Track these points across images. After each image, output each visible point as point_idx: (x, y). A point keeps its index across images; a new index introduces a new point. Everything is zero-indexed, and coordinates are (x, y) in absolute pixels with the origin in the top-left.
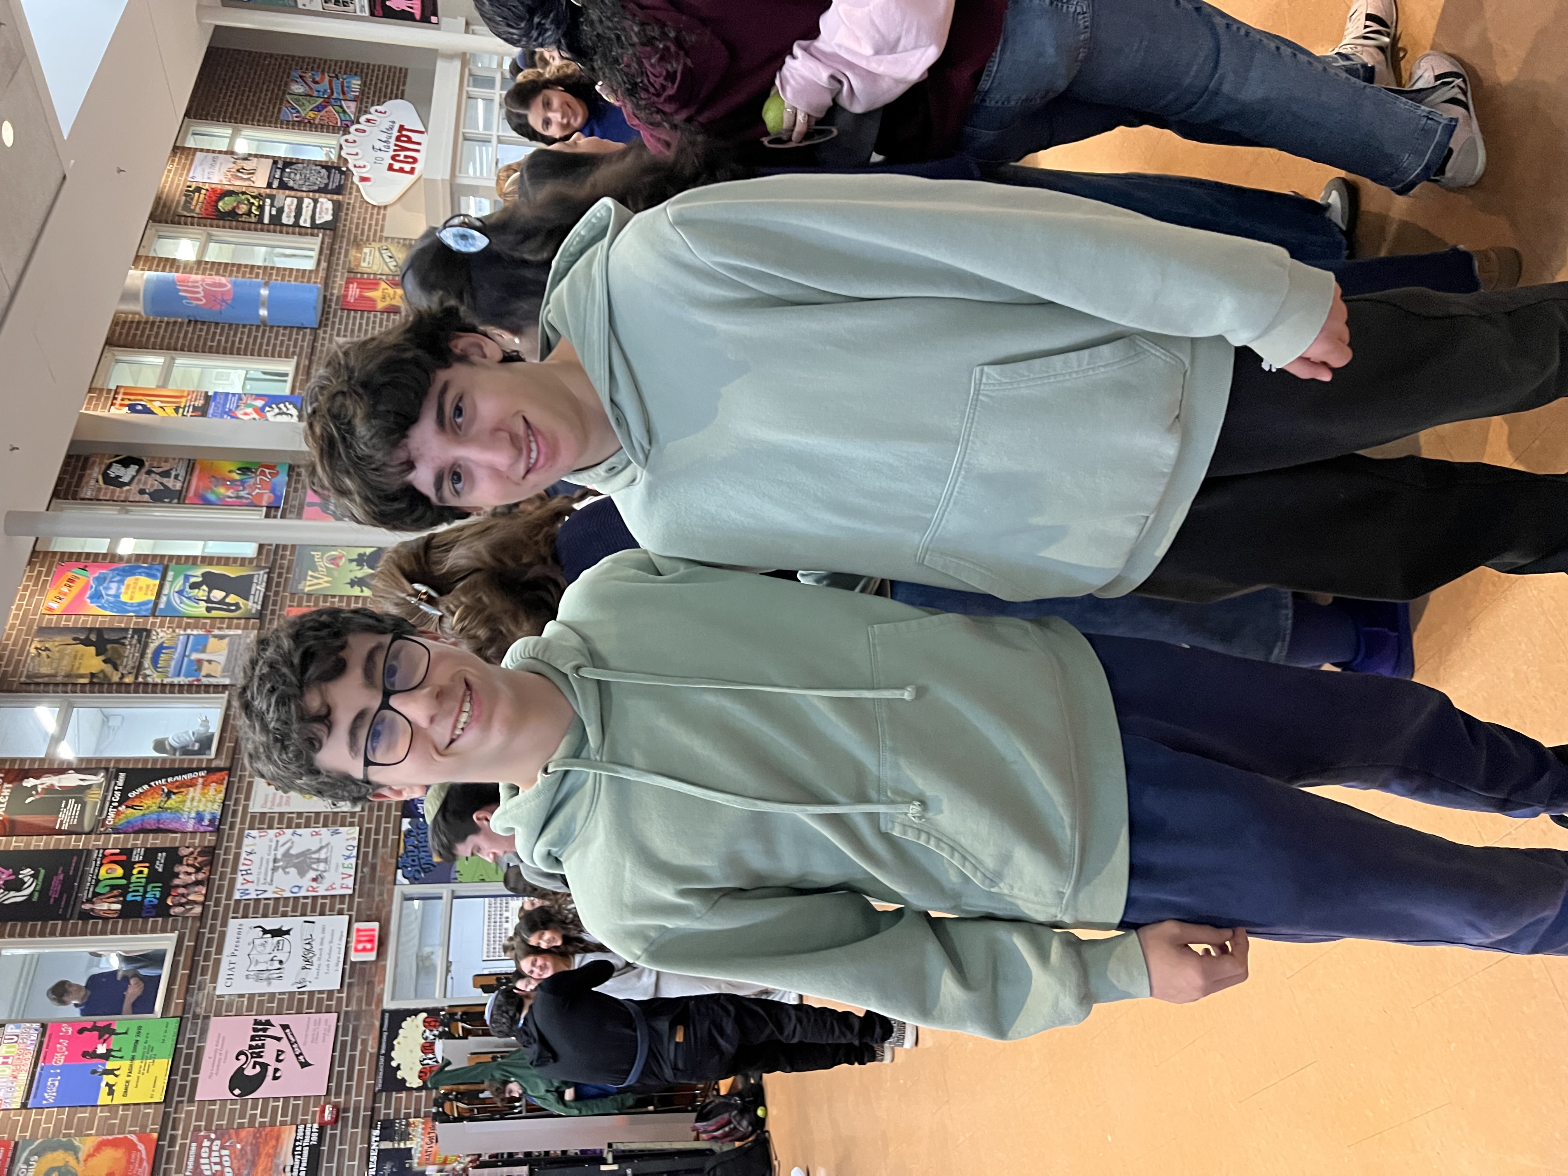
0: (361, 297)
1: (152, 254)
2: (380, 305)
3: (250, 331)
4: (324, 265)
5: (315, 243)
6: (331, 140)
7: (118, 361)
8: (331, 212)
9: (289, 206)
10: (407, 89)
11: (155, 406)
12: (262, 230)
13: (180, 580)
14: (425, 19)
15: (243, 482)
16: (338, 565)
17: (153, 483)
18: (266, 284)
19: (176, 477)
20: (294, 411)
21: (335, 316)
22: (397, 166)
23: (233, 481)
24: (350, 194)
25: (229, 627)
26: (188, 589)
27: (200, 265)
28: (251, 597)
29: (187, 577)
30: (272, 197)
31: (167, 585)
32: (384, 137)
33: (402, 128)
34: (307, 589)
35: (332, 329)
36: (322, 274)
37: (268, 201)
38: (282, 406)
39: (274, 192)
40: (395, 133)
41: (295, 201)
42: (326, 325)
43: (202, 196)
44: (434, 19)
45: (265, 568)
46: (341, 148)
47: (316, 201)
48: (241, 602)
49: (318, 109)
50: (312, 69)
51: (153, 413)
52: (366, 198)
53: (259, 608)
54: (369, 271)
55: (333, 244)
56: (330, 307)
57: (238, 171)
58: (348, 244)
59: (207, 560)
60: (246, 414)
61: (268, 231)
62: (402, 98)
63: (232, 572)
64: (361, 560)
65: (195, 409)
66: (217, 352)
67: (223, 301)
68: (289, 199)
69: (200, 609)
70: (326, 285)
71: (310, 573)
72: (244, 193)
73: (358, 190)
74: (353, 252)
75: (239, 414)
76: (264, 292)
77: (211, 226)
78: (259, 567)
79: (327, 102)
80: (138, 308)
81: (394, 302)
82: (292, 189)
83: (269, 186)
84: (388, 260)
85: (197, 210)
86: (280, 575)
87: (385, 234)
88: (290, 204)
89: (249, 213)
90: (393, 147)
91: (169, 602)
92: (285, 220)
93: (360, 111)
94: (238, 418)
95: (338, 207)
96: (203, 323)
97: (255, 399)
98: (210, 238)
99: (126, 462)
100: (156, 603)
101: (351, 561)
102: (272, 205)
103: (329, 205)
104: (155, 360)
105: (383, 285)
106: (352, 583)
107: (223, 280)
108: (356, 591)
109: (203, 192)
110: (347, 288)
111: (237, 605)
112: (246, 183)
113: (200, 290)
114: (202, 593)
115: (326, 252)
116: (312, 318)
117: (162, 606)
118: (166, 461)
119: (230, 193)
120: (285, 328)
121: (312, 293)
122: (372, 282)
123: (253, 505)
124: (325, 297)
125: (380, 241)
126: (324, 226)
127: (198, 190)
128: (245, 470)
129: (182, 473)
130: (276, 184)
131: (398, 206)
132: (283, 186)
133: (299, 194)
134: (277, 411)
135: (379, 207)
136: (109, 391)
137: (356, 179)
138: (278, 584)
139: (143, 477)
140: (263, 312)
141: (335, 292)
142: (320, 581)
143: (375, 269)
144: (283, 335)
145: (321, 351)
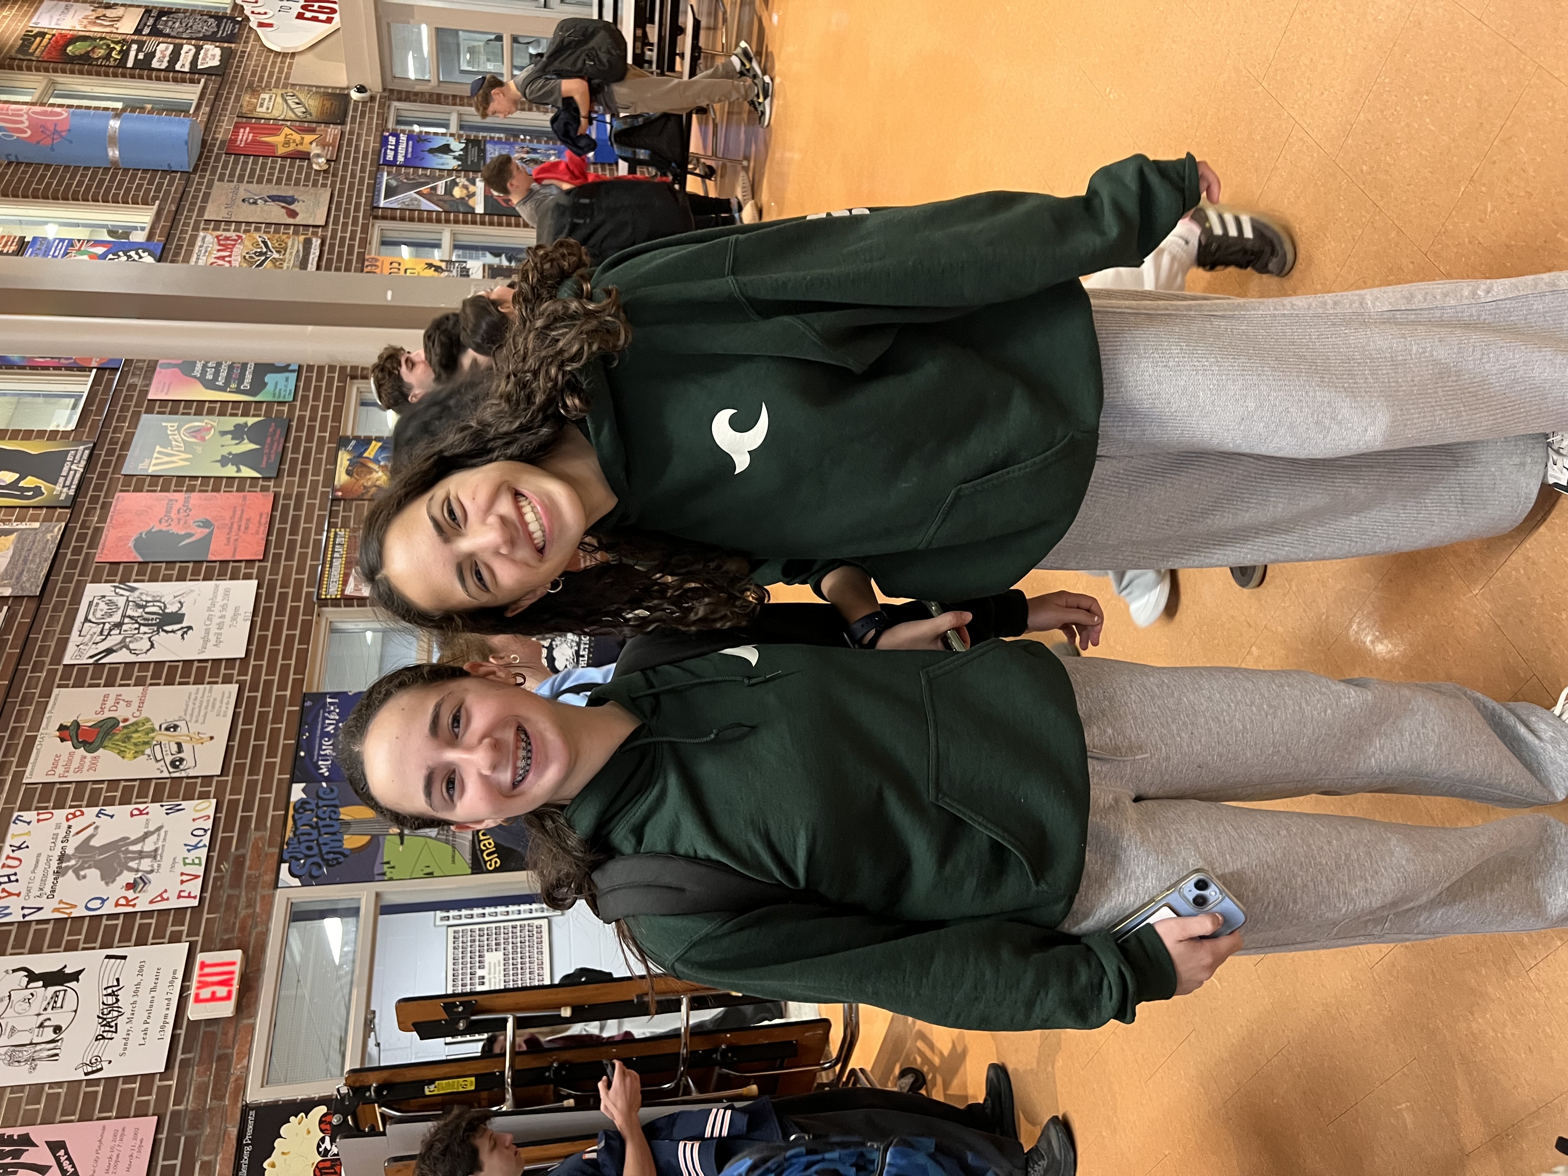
0: (255, 142)
2: (281, 151)
3: (95, 174)
4: (205, 109)
5: (195, 88)
8: (218, 58)
9: (162, 52)
12: (124, 76)
16: (203, 439)
18: (117, 117)
20: (149, 260)
21: (217, 160)
22: (308, 15)
24: (246, 42)
25: (21, 519)
30: (141, 43)
34: (152, 469)
35: (213, 173)
36: (201, 118)
37: (134, 47)
38: (132, 253)
39: (144, 38)
41: (171, 47)
42: (204, 170)
43: (45, 41)
45: (87, 442)
47: (199, 49)
48: (42, 484)
52: (268, 45)
54: (267, 116)
55: (220, 89)
56: (211, 151)
57: (98, 18)
58: (240, 88)
61: (132, 77)
64: (239, 433)
67: (55, 132)
68: (162, 46)
70: (207, 128)
71: (158, 448)
72: (102, 39)
73: (257, 36)
74: (246, 98)
76: (115, 125)
77: (55, 71)
81: (300, 148)
82: (168, 36)
83: (138, 31)
84: (294, 106)
85: (37, 53)
86: (110, 453)
87: (291, 81)
88: (163, 50)
89: (108, 56)
92: (155, 64)
95: (227, 56)
96: (28, 165)
97: (92, 246)
101: (224, 433)
102: (139, 50)
103: (218, 52)
105: (287, 131)
107: (58, 109)
109: (48, 36)
110: (236, 132)
112: (108, 30)
113: (24, 118)
115: (210, 96)
116: (183, 160)
119: (84, 38)
120: (145, 171)
122: (270, 127)
123: (76, 367)
124: (204, 142)
125: (285, 86)
126: (209, 72)
127: (42, 34)
130: (146, 31)
131: (309, 55)
132: (155, 32)
133: (177, 41)
134: (124, 259)
135: (285, 55)
137: (253, 24)
138: (106, 464)
140: (114, 153)
141: (220, 137)
142: (174, 459)
143: (276, 114)
144: (141, 179)
145: (195, 197)
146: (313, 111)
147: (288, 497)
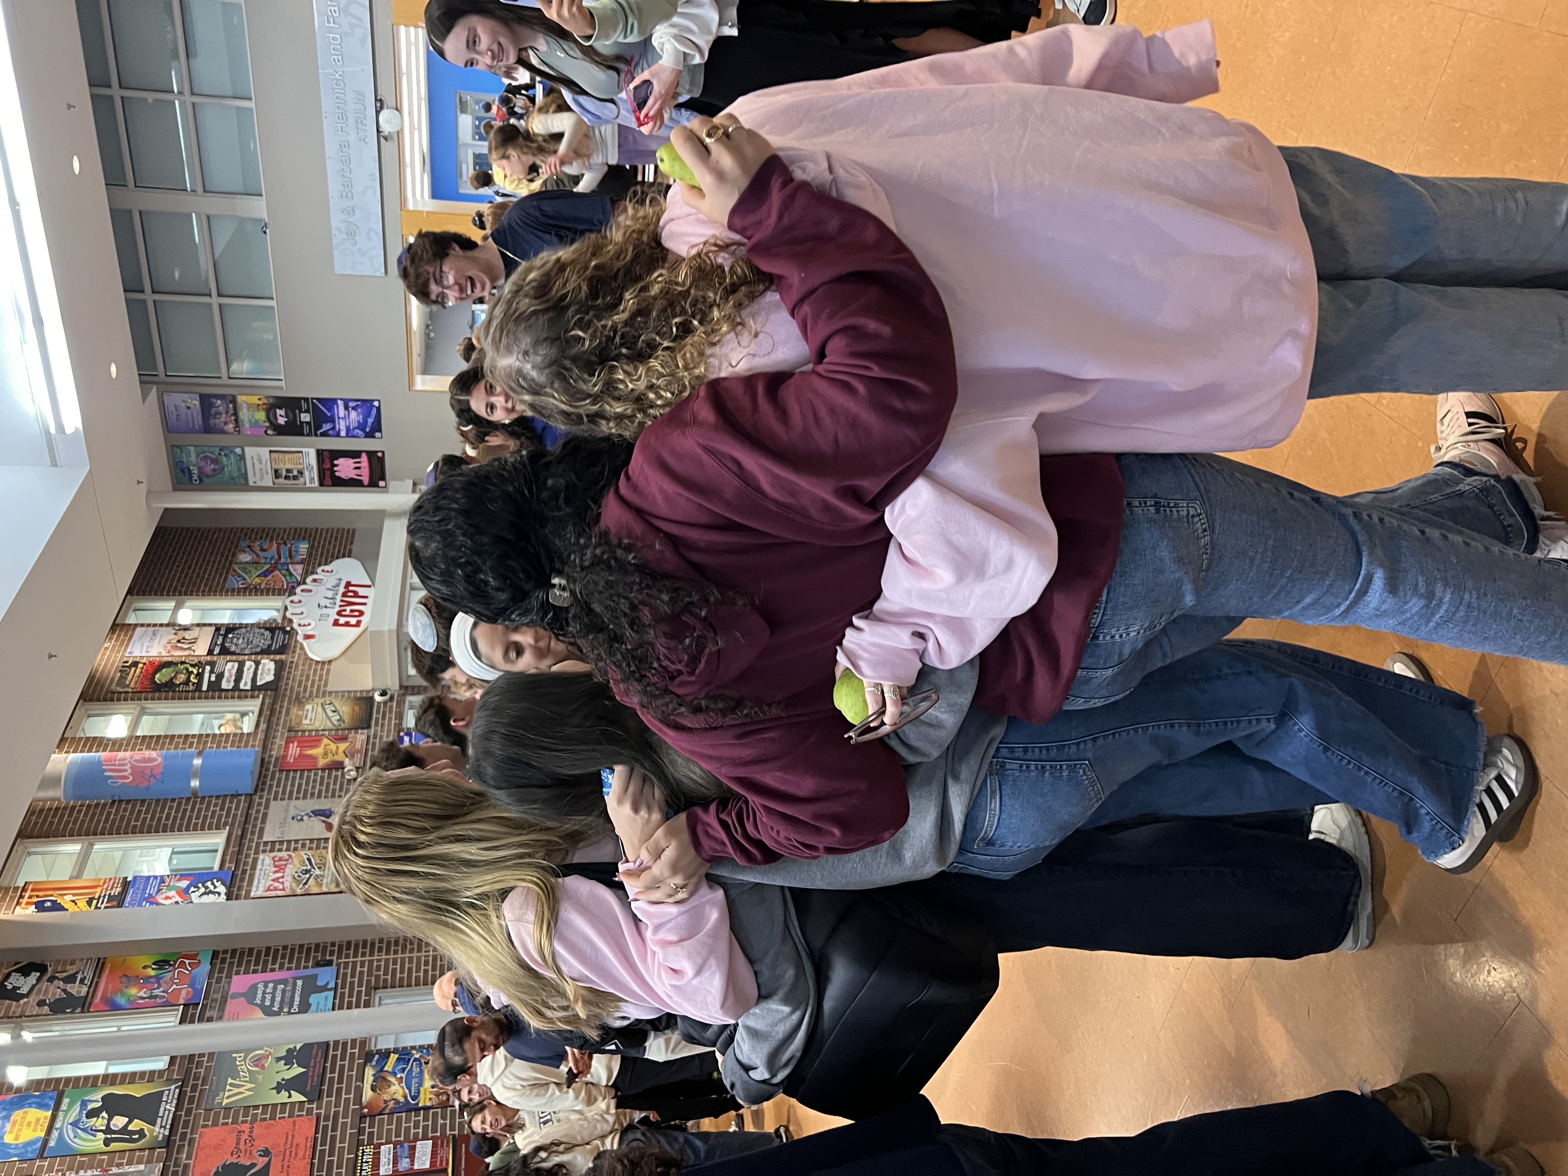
0: (301, 756)
1: (81, 734)
2: (322, 762)
3: (180, 804)
4: (263, 726)
5: (253, 706)
6: (277, 602)
7: (29, 854)
8: (273, 672)
9: (230, 671)
10: (355, 548)
11: (65, 901)
12: (200, 698)
13: (77, 1108)
14: (373, 484)
15: (158, 978)
16: (263, 1067)
17: (54, 991)
18: (200, 754)
19: (82, 981)
20: (222, 889)
21: (272, 779)
22: (342, 620)
23: (147, 978)
24: (294, 652)
25: (130, 1163)
26: (84, 1119)
27: (133, 742)
28: (159, 1120)
29: (84, 1104)
30: (212, 664)
31: (61, 1115)
32: (330, 594)
33: (348, 584)
34: (225, 1102)
35: (269, 793)
36: (260, 736)
37: (208, 668)
38: (209, 884)
39: (215, 658)
40: (342, 589)
41: (236, 665)
42: (262, 790)
43: (139, 670)
44: (382, 483)
45: (177, 1081)
46: (286, 609)
47: (257, 663)
48: (145, 1126)
49: (265, 574)
50: (261, 538)
51: (61, 908)
52: (311, 655)
53: (167, 1133)
54: (310, 728)
55: (274, 703)
56: (267, 769)
57: (179, 641)
58: (289, 703)
59: (110, 1079)
60: (169, 898)
61: (206, 698)
62: (349, 556)
63: (137, 1091)
64: (289, 1058)
65: (111, 898)
66: (141, 832)
67: (152, 775)
68: (230, 665)
69: (97, 1143)
70: (264, 747)
71: (230, 1081)
72: (182, 663)
73: (302, 648)
74: (294, 711)
75: (160, 899)
76: (197, 762)
77: (146, 699)
78: (170, 1081)
79: (274, 568)
80: (57, 793)
81: (337, 758)
82: (233, 653)
83: (210, 652)
84: (331, 714)
85: (132, 685)
86: (194, 1088)
87: (328, 689)
88: (230, 668)
89: (187, 682)
90: (339, 603)
91: (61, 1135)
92: (225, 685)
93: (306, 573)
94: (158, 904)
95: (280, 667)
96: (128, 802)
97: (179, 880)
98: (143, 712)
99: (25, 971)
100: (46, 1141)
101: (279, 1059)
102: (212, 672)
103: (272, 666)
104: (72, 848)
105: (325, 741)
106: (279, 1088)
107: (154, 754)
108: (283, 1097)
109: (140, 665)
110: (287, 748)
111: (141, 1133)
112: (186, 653)
113: (128, 767)
114: (100, 1122)
115: (266, 712)
116: (247, 784)
117: (52, 1143)
118: (73, 963)
119: (168, 664)
120: (218, 797)
121: (249, 757)
122: (313, 739)
123: (168, 1005)
124: (263, 760)
125: (324, 696)
126: (266, 687)
127: (135, 664)
128: (161, 964)
129: (89, 975)
130: (217, 650)
131: (342, 659)
132: (224, 651)
133: (241, 658)
134: (203, 890)
135: (323, 663)
136: (16, 889)
137: (300, 638)
138: (191, 1100)
139: (44, 984)
140: (195, 783)
141: (274, 753)
142: (242, 1090)
143: (317, 725)
144: (216, 805)
145: (256, 819)
146: (346, 718)
147: (327, 1118)
